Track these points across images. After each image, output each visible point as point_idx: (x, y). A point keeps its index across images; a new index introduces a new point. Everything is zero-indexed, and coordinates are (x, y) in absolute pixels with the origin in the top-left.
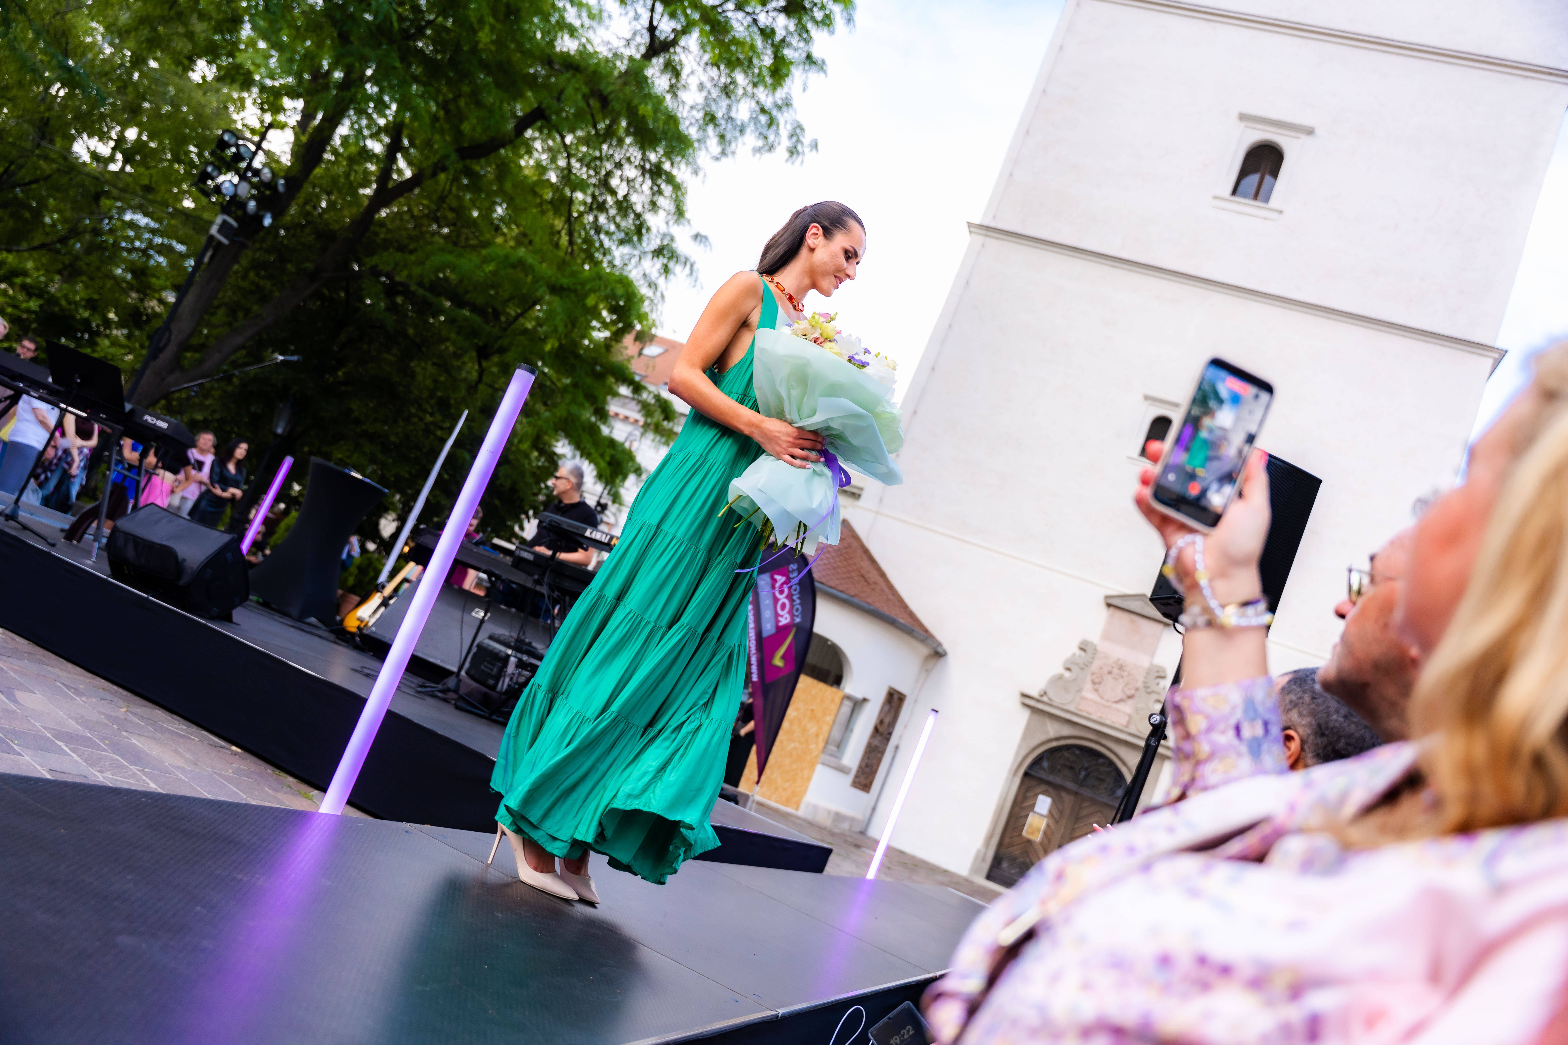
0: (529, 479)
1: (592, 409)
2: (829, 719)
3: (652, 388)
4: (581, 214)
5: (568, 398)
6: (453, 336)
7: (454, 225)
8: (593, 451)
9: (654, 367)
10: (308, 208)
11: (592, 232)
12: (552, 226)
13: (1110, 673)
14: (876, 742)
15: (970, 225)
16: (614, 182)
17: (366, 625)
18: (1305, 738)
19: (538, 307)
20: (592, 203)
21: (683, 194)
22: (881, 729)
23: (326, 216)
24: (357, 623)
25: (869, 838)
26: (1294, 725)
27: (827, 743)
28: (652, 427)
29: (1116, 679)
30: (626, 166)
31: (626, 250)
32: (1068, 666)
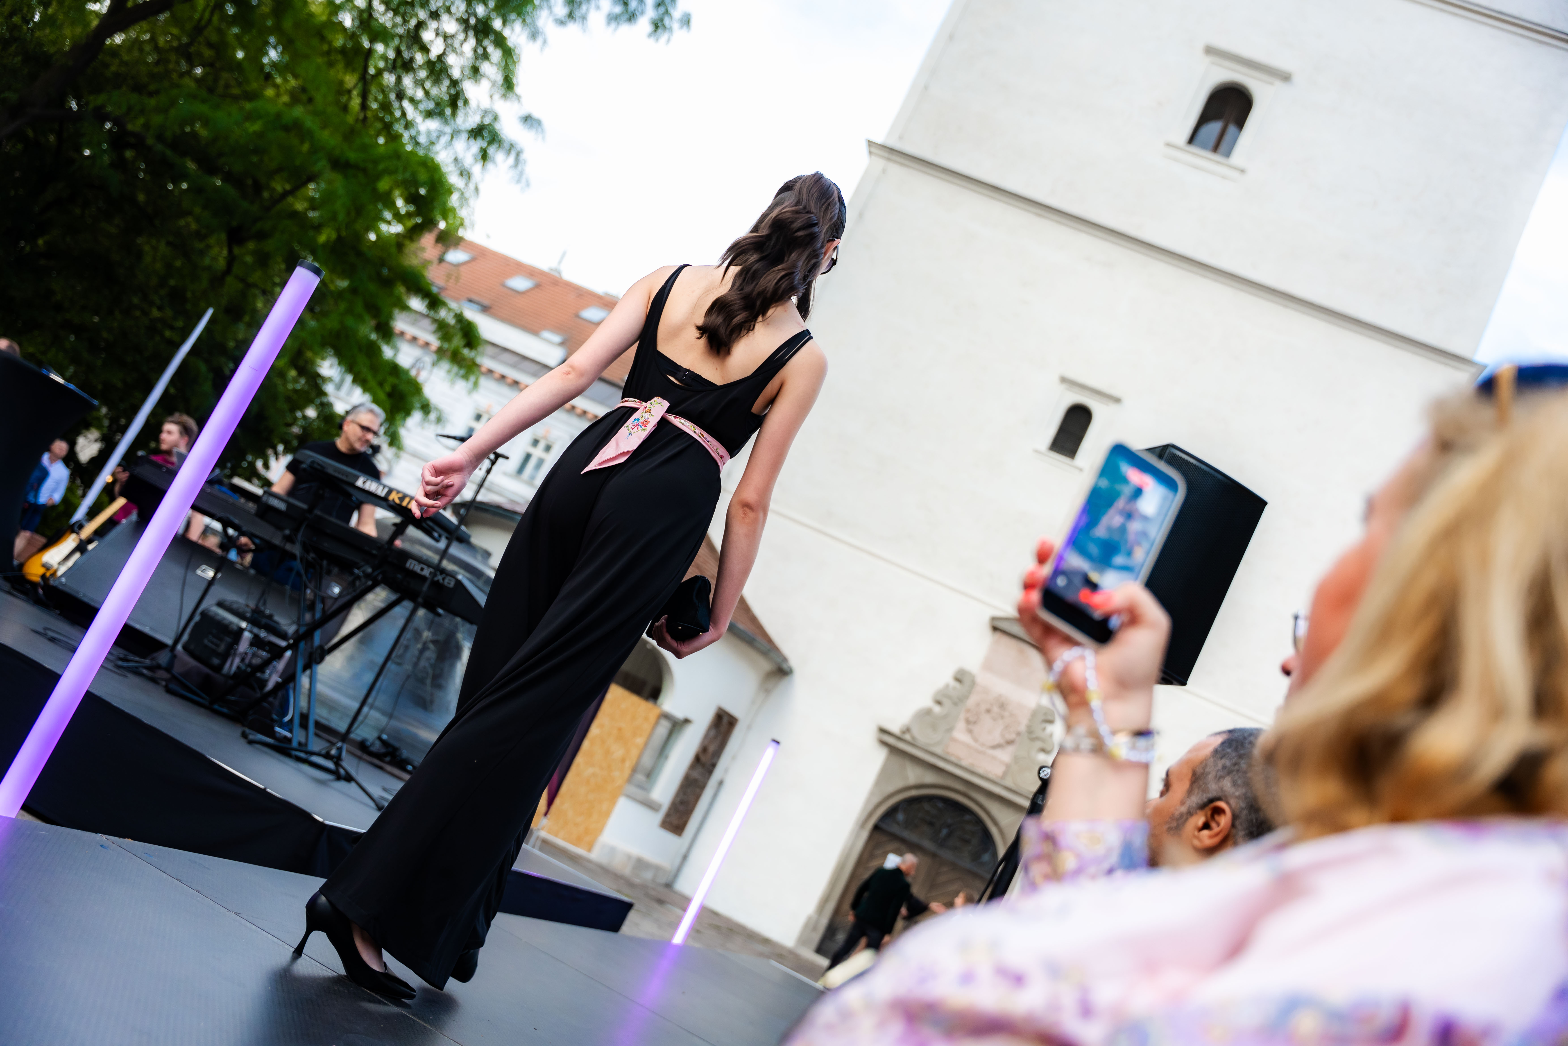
0: (283, 405)
1: (373, 323)
2: (640, 741)
3: (453, 305)
4: (380, 72)
5: (343, 306)
6: (197, 210)
7: (212, 65)
8: (369, 377)
9: (458, 279)
10: (15, 19)
11: (393, 96)
12: (341, 83)
13: (988, 711)
14: (695, 774)
15: (870, 143)
16: (427, 36)
17: (54, 574)
18: (1237, 811)
19: (312, 186)
20: (395, 60)
21: (514, 63)
22: (703, 759)
23: (38, 34)
24: (41, 571)
25: (676, 893)
26: (1226, 796)
27: (634, 770)
28: (449, 354)
29: (994, 719)
30: (445, 17)
31: (433, 125)
32: (939, 698)
